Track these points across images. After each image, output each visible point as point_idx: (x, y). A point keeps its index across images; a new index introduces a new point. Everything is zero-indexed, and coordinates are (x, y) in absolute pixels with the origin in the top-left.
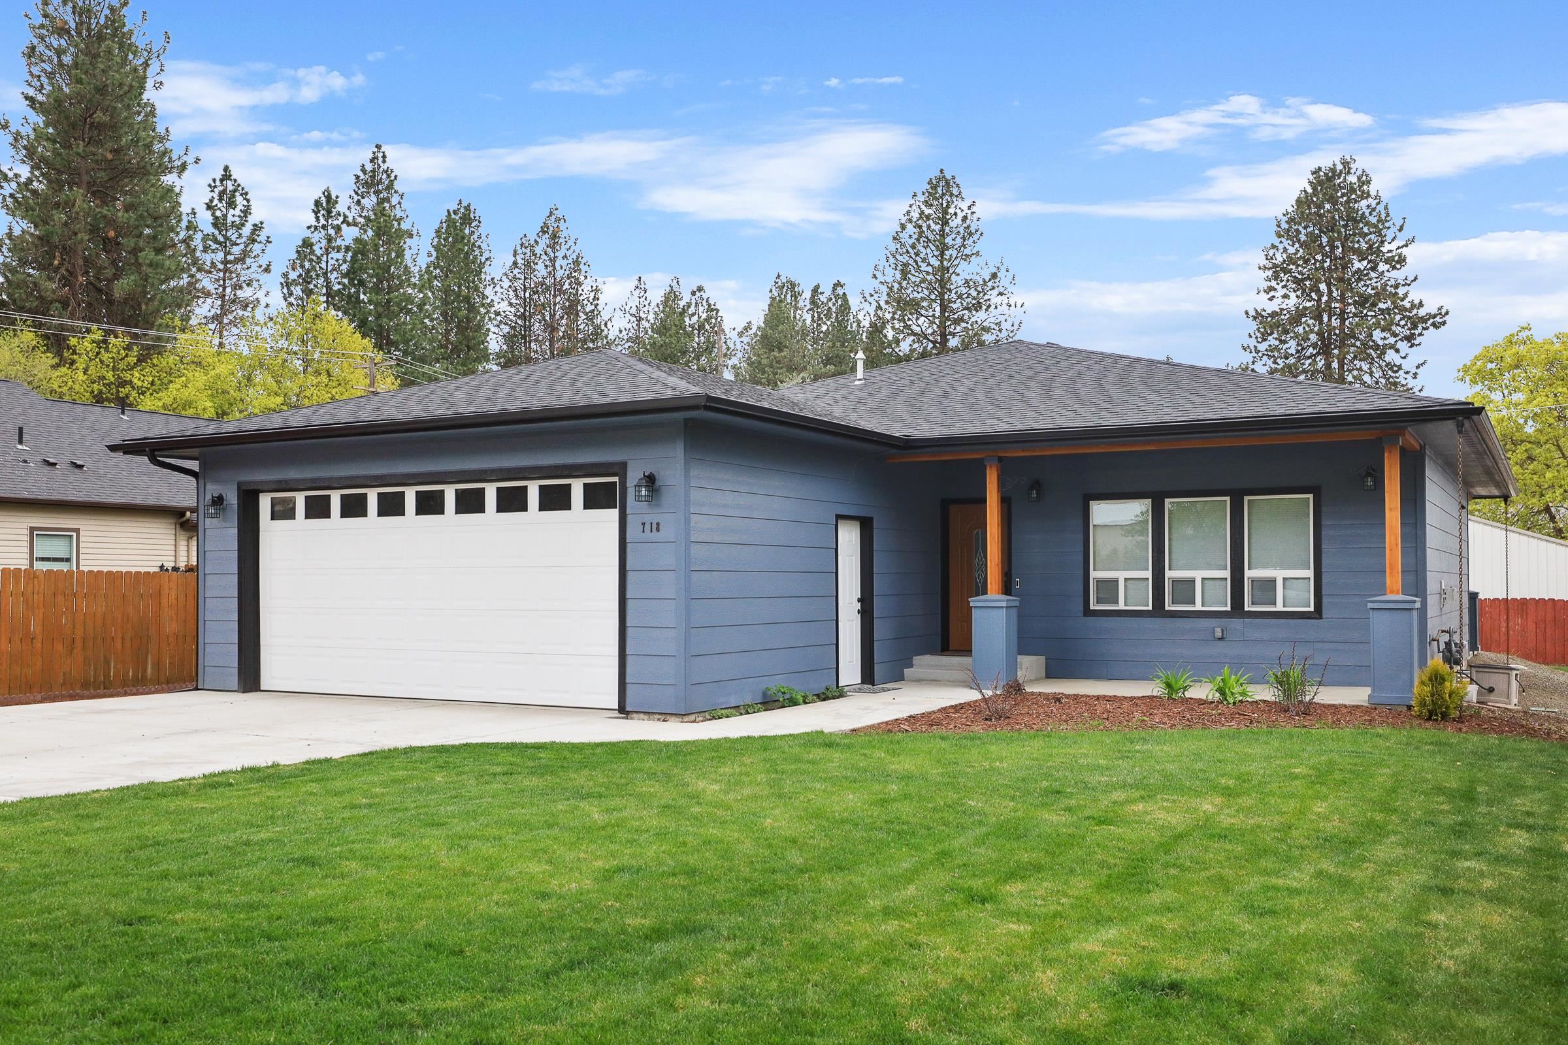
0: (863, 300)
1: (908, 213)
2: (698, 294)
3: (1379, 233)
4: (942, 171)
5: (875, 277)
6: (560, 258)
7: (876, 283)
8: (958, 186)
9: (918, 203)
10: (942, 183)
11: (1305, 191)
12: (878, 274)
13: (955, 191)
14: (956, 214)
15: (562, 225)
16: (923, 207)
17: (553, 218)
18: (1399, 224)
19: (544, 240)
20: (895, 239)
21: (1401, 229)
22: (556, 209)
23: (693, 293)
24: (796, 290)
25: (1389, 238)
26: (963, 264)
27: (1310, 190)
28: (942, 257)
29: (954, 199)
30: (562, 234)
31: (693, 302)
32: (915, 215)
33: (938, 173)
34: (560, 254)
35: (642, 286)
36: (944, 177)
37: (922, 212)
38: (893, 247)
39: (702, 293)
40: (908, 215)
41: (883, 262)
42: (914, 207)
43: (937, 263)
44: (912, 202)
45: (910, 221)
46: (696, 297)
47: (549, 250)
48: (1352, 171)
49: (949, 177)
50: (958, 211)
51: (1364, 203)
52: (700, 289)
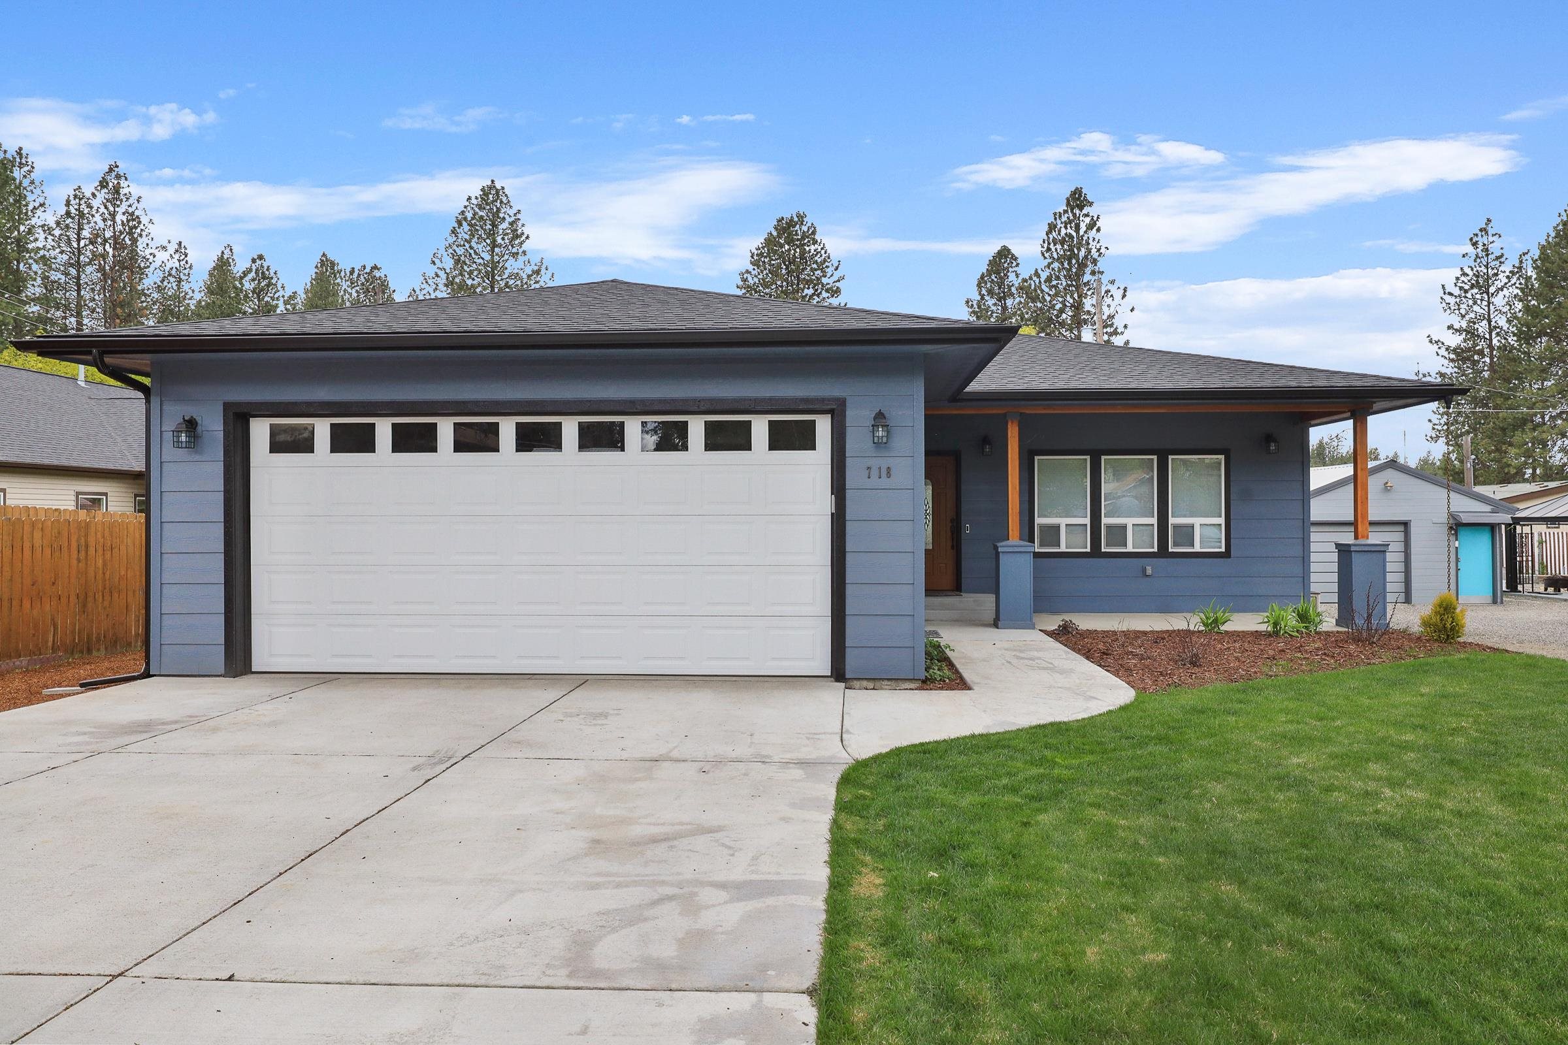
0: (424, 282)
1: (463, 212)
2: (258, 262)
3: (822, 270)
4: (493, 181)
5: (434, 263)
6: (120, 213)
7: (434, 269)
8: (506, 195)
9: (472, 206)
10: (493, 192)
11: (771, 233)
12: (437, 261)
13: (504, 199)
14: (504, 219)
15: (123, 183)
16: (477, 210)
17: (113, 174)
18: (836, 264)
19: (102, 195)
20: (453, 232)
21: (837, 269)
22: (117, 167)
23: (254, 261)
24: (336, 268)
25: (828, 275)
26: (512, 260)
27: (775, 234)
28: (493, 253)
29: (504, 206)
30: (122, 191)
31: (254, 268)
32: (469, 215)
33: (489, 183)
34: (120, 210)
35: (183, 251)
36: (494, 187)
37: (475, 214)
38: (451, 239)
39: (263, 261)
40: (463, 215)
41: (442, 251)
42: (469, 208)
43: (487, 257)
44: (467, 204)
45: (465, 219)
46: (257, 264)
47: (109, 204)
48: (804, 223)
49: (498, 187)
50: (506, 216)
51: (813, 248)
52: (261, 257)
